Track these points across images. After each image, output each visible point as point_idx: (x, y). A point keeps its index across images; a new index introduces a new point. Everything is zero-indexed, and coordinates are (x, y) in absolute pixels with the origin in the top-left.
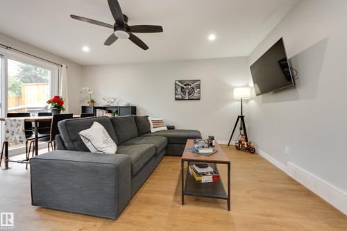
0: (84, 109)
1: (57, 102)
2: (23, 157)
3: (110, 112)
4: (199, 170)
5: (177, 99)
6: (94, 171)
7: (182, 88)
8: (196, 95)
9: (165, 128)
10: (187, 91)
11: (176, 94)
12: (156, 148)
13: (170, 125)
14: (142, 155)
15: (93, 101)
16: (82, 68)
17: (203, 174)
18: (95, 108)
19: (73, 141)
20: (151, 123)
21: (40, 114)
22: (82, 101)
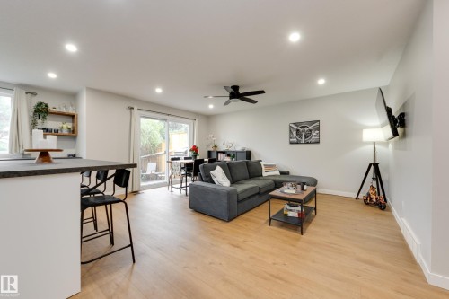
0: (210, 152)
1: (195, 150)
2: (179, 186)
3: (229, 155)
4: (289, 207)
5: (291, 143)
6: (217, 193)
7: (298, 130)
8: (314, 138)
9: (278, 173)
10: (303, 134)
11: (291, 138)
12: (260, 188)
13: (285, 170)
14: (246, 190)
15: (216, 147)
16: (208, 119)
17: (291, 210)
18: (218, 152)
19: (207, 177)
20: (263, 167)
21: (186, 158)
22: (208, 146)
